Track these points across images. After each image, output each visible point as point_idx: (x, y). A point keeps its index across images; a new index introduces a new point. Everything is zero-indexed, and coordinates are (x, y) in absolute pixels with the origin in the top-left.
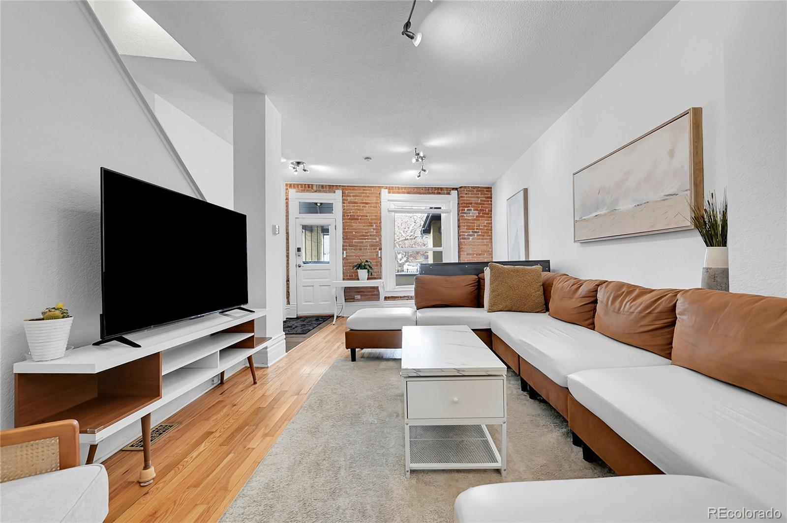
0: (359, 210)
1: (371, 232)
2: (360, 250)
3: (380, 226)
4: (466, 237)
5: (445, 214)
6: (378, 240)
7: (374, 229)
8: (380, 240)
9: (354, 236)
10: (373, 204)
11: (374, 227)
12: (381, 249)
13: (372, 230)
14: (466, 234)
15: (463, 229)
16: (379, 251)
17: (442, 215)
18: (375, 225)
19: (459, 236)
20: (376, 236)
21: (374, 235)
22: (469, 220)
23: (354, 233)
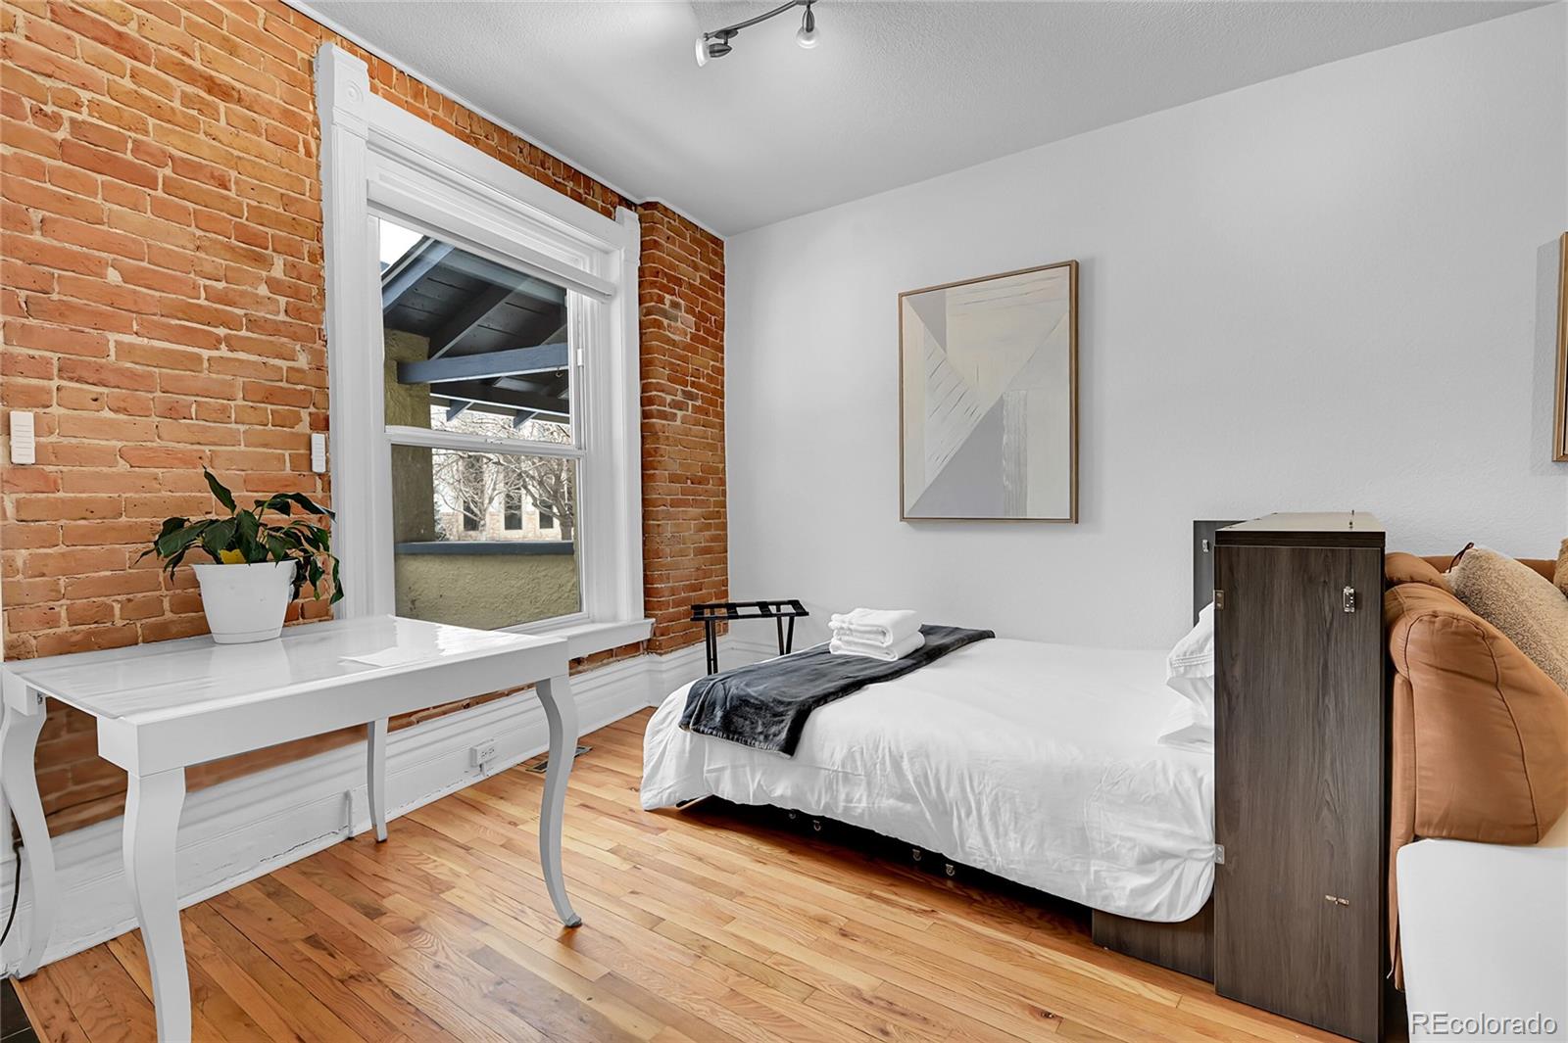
0: (157, 111)
1: (258, 301)
2: (172, 412)
3: (317, 277)
4: (667, 409)
5: (587, 299)
6: (303, 361)
7: (274, 285)
8: (320, 368)
9: (112, 297)
10: (267, 113)
11: (278, 271)
12: (322, 424)
13: (263, 290)
14: (669, 398)
15: (660, 377)
16: (318, 439)
17: (572, 297)
18: (279, 262)
19: (645, 401)
20: (295, 338)
21: (276, 329)
22: (674, 343)
23: (113, 276)
